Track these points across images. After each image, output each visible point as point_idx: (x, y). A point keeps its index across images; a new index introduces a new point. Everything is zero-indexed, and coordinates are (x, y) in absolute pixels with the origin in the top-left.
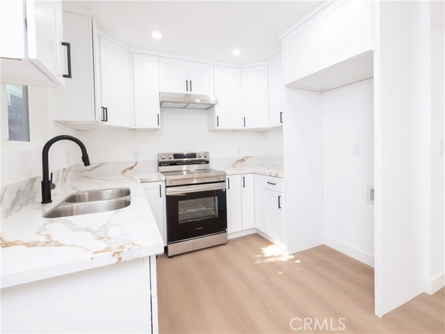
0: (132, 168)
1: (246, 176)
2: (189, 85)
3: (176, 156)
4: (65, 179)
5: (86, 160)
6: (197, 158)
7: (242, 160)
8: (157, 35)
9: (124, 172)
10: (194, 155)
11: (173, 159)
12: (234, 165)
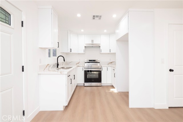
0: (78, 63)
1: (108, 67)
2: (92, 41)
3: (90, 61)
4: (63, 64)
5: (64, 60)
6: (96, 61)
7: (111, 63)
8: (82, 31)
9: (76, 64)
10: (95, 61)
11: (89, 61)
12: (108, 64)
